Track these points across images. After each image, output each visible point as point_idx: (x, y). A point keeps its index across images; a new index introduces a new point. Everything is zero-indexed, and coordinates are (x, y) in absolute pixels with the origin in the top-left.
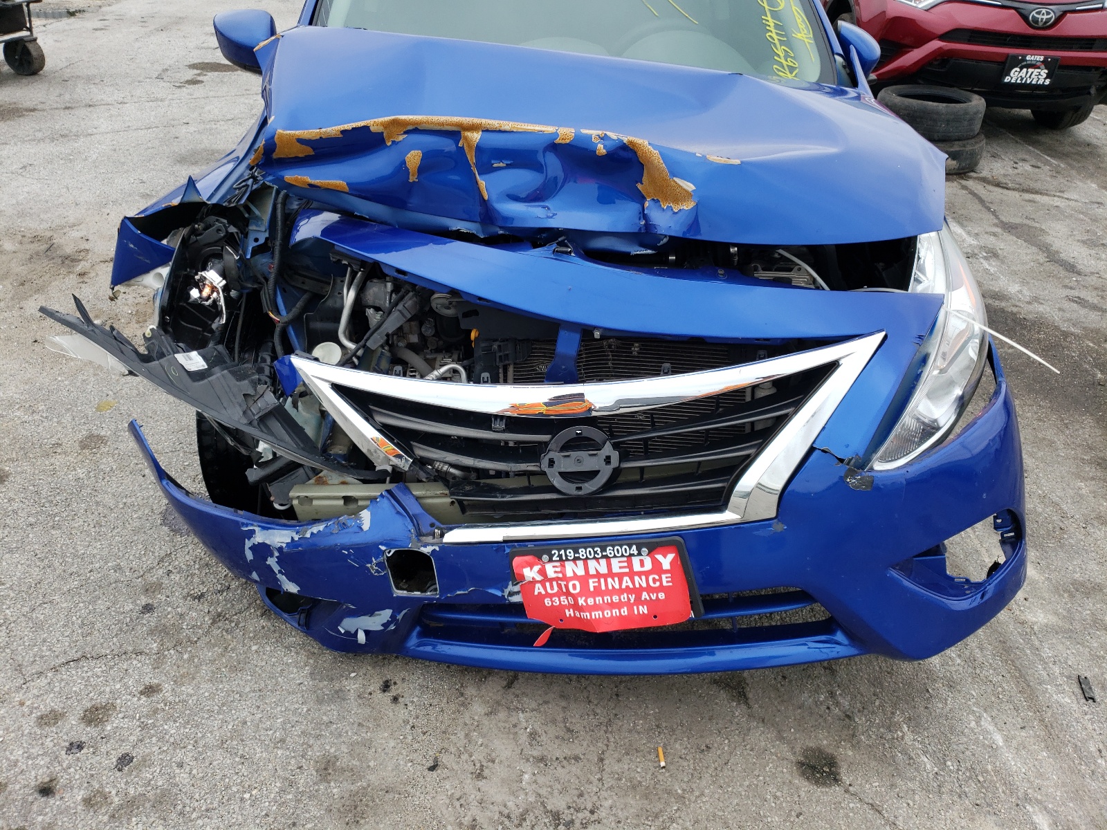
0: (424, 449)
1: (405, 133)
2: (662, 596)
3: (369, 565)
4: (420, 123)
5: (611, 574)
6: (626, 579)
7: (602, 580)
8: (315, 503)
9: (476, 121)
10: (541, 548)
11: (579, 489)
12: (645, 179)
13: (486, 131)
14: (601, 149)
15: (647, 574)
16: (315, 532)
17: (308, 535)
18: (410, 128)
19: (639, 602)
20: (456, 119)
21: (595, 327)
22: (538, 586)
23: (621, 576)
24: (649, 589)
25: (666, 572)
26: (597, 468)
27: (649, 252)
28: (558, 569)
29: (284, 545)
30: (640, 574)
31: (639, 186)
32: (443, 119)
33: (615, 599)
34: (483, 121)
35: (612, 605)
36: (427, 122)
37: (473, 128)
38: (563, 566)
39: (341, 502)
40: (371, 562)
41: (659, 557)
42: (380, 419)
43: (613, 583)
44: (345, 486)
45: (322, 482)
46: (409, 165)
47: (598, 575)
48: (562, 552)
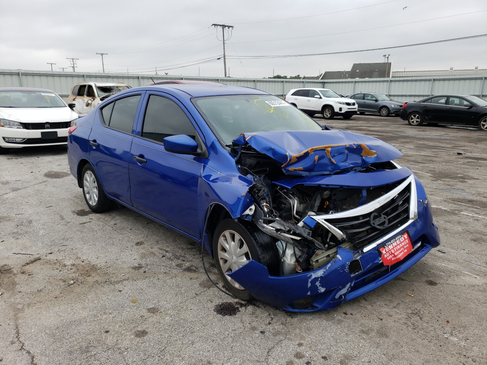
0: (349, 231)
1: (314, 151)
2: (408, 245)
3: (345, 270)
4: (316, 148)
5: (398, 245)
6: (400, 244)
7: (396, 247)
8: (319, 261)
9: (329, 145)
10: (383, 245)
11: (384, 227)
12: (363, 152)
13: (332, 147)
14: (355, 147)
15: (403, 241)
16: (329, 266)
17: (328, 268)
18: (315, 150)
19: (405, 249)
20: (324, 146)
21: (371, 187)
22: (385, 255)
23: (399, 244)
24: (405, 245)
25: (407, 239)
26: (384, 221)
27: (365, 169)
28: (388, 248)
29: (322, 275)
30: (402, 242)
31: (361, 154)
32: (322, 146)
33: (400, 250)
34: (331, 145)
35: (401, 252)
36: (319, 148)
37: (329, 147)
38: (388, 247)
39: (326, 258)
40: (346, 268)
41: (404, 236)
42: (337, 226)
43: (399, 247)
44: (323, 254)
45: (317, 255)
46: (316, 159)
47: (396, 246)
48: (388, 243)
